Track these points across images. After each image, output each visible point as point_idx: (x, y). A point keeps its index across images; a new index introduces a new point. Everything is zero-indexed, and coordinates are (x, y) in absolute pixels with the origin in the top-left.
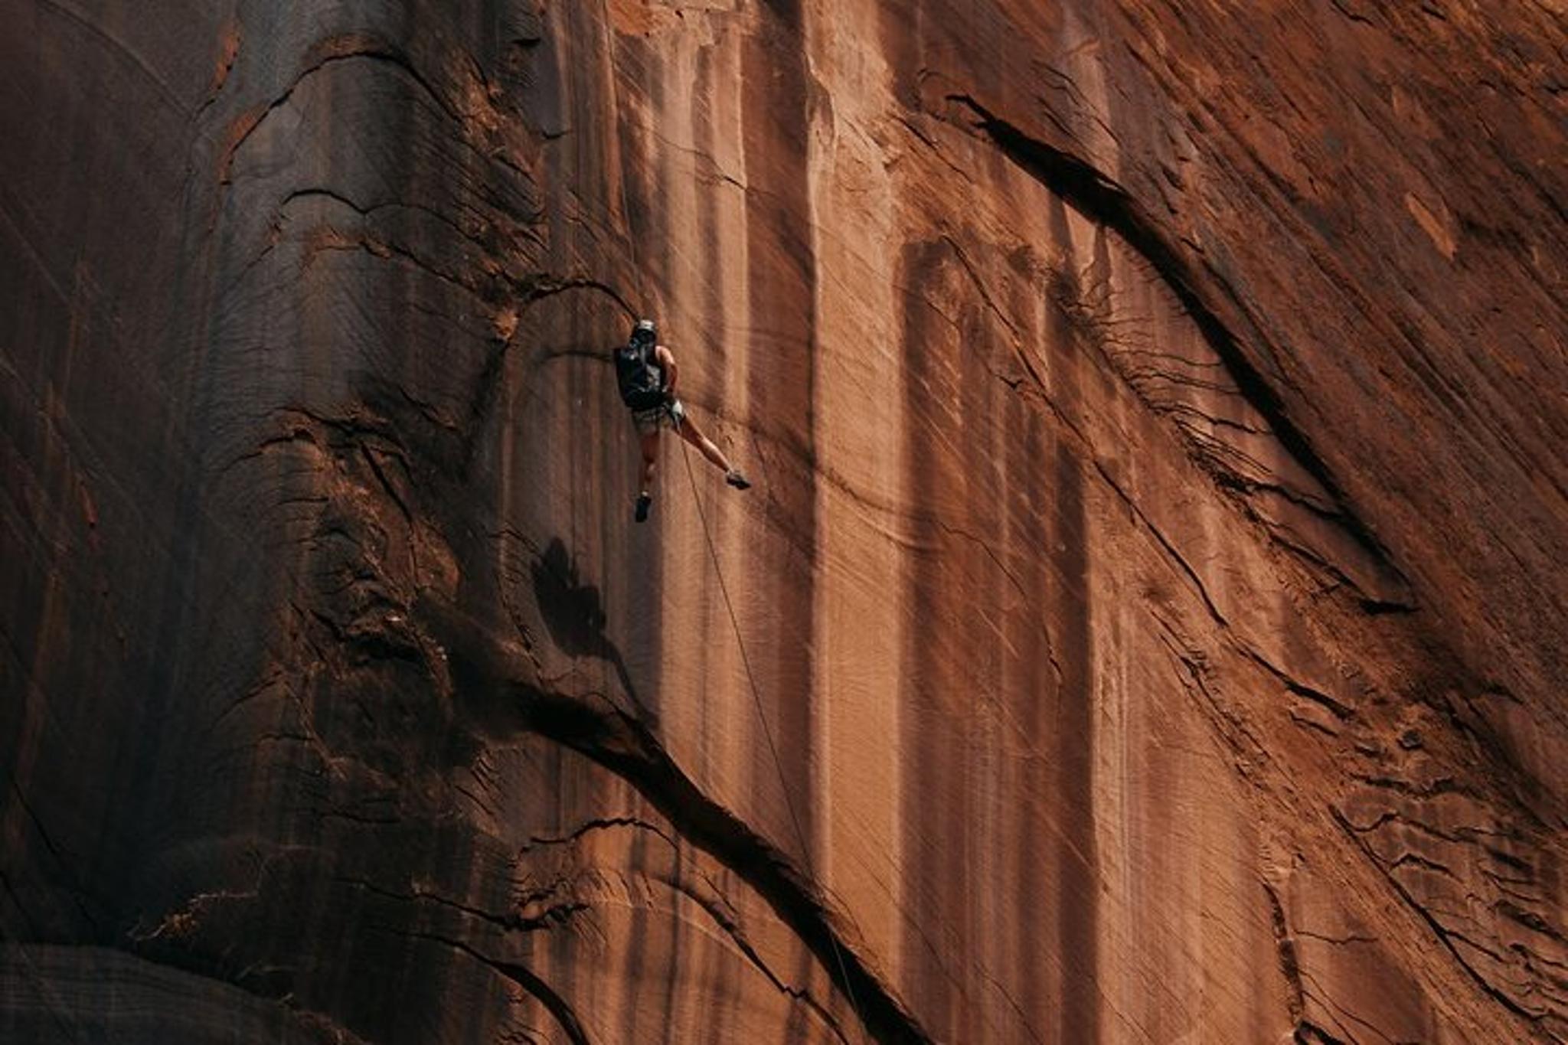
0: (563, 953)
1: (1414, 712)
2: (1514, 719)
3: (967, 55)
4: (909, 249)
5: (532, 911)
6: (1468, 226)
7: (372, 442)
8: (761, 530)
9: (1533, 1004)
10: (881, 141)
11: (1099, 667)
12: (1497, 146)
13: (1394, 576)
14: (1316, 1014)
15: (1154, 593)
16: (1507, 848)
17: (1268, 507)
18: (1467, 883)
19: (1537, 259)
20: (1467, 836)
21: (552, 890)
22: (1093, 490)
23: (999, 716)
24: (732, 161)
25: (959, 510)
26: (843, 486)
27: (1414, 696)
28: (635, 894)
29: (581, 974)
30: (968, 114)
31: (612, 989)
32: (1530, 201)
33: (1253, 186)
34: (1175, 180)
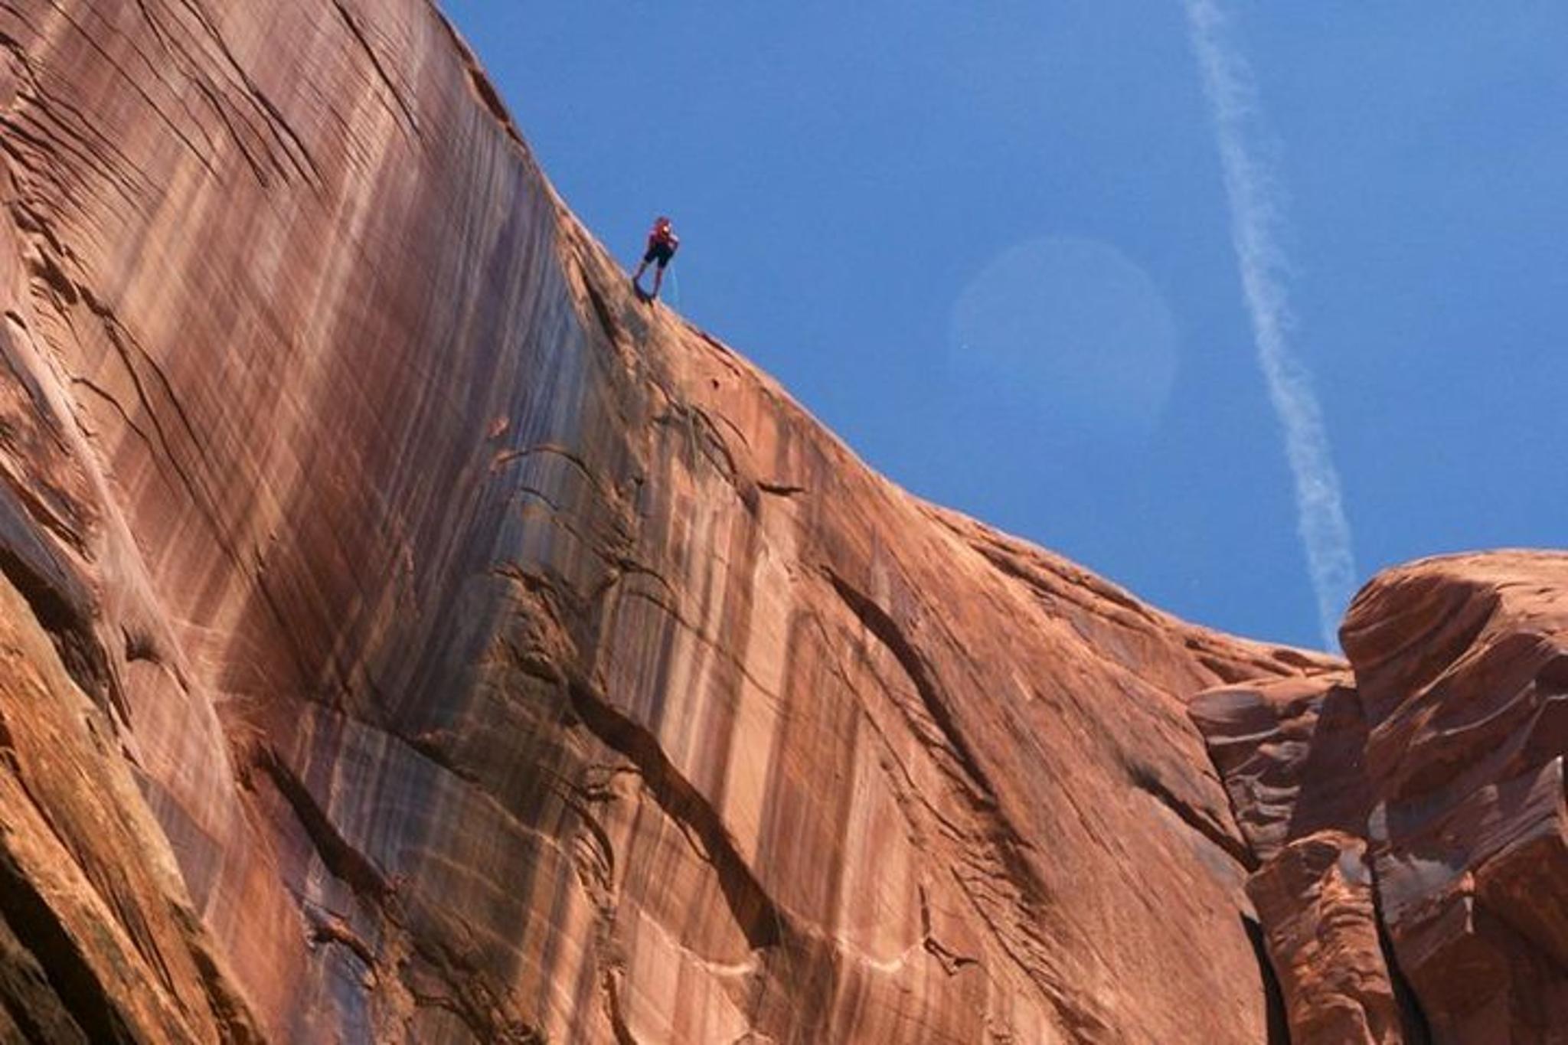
0: (604, 812)
1: (991, 846)
2: (1031, 856)
3: (833, 555)
4: (796, 611)
5: (593, 791)
6: (1039, 695)
7: (546, 591)
8: (715, 685)
9: (1029, 964)
10: (789, 571)
11: (857, 783)
12: (1055, 675)
13: (987, 790)
14: (933, 935)
15: (884, 766)
16: (1025, 905)
17: (939, 753)
18: (1007, 913)
19: (1066, 716)
20: (1009, 896)
21: (602, 786)
22: (863, 722)
23: (811, 784)
24: (723, 552)
25: (803, 709)
26: (753, 682)
27: (991, 840)
28: (640, 799)
29: (611, 821)
30: (828, 575)
31: (625, 832)
32: (1067, 699)
33: (948, 643)
34: (915, 626)
